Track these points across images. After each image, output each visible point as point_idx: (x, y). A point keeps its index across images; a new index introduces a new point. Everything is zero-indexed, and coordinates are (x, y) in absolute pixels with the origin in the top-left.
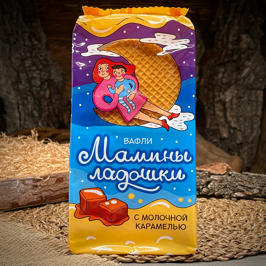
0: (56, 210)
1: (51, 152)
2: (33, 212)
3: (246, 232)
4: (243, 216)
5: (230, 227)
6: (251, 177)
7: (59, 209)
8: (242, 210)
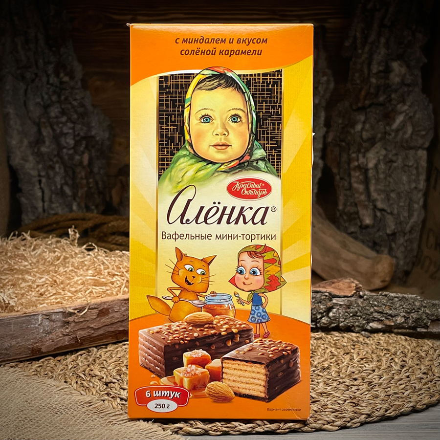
0: (101, 356)
1: (94, 267)
2: (67, 359)
3: (371, 387)
4: (371, 362)
5: (348, 381)
6: (392, 300)
7: (105, 353)
8: (372, 353)
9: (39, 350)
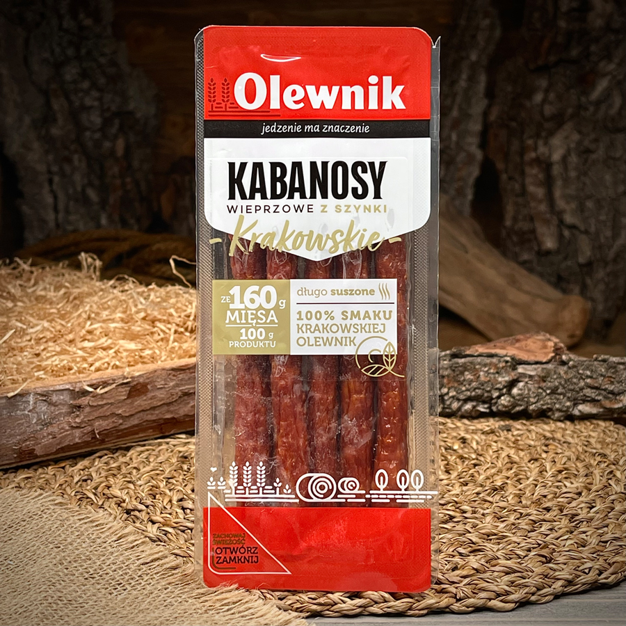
0: (131, 459)
3: (574, 524)
4: (575, 475)
5: (535, 512)
6: (615, 367)
7: (140, 455)
8: (577, 459)
9: (31, 453)
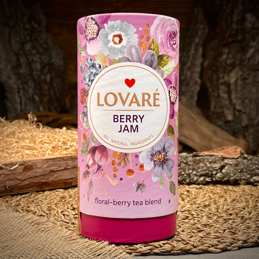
3: (243, 220)
4: (241, 202)
5: (225, 215)
7: (42, 197)
8: (240, 196)
